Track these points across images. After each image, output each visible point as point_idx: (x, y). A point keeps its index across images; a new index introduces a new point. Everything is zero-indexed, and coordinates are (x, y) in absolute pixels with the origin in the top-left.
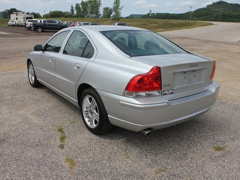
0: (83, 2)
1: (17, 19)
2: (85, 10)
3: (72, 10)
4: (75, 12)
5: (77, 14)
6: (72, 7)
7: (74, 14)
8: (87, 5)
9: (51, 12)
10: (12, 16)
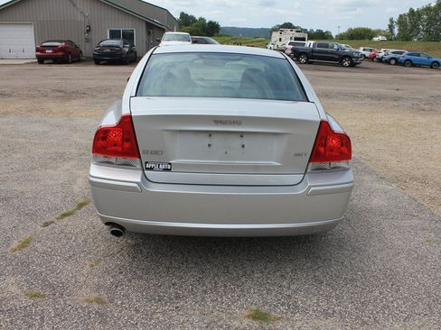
0: (412, 11)
1: (280, 40)
2: (415, 26)
3: (391, 27)
4: (396, 31)
5: (399, 34)
6: (391, 20)
7: (393, 34)
8: (419, 16)
9: (350, 30)
10: (274, 34)
